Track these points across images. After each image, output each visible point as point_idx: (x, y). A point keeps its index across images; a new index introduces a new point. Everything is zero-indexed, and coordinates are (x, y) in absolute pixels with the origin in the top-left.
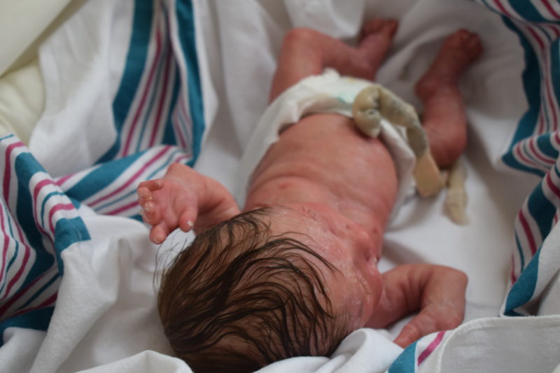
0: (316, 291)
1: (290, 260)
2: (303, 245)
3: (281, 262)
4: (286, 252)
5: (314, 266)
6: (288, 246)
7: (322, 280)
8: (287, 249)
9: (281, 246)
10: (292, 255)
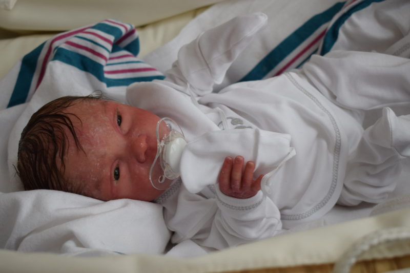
0: (58, 155)
1: (55, 129)
2: (72, 125)
3: (50, 128)
4: (57, 124)
5: (67, 140)
6: (62, 121)
7: (66, 150)
8: (60, 122)
9: (59, 120)
10: (59, 127)
